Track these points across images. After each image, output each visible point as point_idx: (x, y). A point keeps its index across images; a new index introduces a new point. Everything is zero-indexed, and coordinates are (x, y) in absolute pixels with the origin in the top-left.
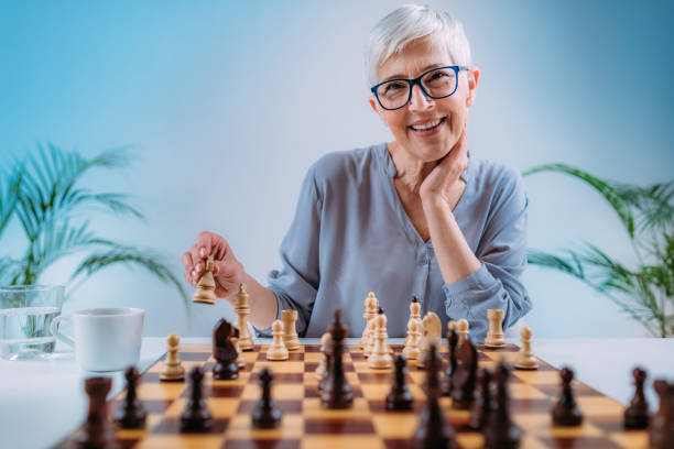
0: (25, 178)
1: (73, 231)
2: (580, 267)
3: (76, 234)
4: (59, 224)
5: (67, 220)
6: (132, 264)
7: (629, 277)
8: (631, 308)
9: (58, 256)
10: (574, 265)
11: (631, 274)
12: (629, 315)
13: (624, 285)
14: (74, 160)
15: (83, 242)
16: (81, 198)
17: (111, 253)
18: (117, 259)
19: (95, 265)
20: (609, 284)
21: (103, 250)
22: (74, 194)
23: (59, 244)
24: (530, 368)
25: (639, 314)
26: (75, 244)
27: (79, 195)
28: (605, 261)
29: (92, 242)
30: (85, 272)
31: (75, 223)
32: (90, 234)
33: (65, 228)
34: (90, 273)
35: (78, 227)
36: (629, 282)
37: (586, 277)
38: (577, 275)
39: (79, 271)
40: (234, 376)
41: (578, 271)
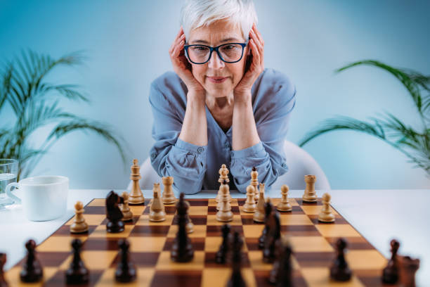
0: (13, 74)
1: (47, 109)
2: (382, 131)
3: (48, 111)
4: (38, 104)
5: (43, 102)
6: (87, 130)
7: (417, 137)
8: (418, 160)
9: (37, 126)
10: (378, 129)
11: (419, 135)
12: (416, 164)
13: (413, 143)
14: (46, 60)
15: (54, 116)
16: (48, 89)
17: (71, 123)
18: (76, 126)
19: (60, 132)
20: (402, 142)
21: (67, 121)
22: (43, 86)
23: (38, 117)
24: (328, 222)
25: (423, 164)
26: (49, 117)
27: (46, 87)
28: (399, 126)
29: (60, 115)
30: (54, 137)
31: (48, 103)
32: (59, 110)
33: (42, 107)
34: (58, 137)
35: (50, 106)
36: (416, 141)
37: (387, 137)
38: (380, 136)
39: (52, 135)
40: (121, 230)
41: (380, 133)
